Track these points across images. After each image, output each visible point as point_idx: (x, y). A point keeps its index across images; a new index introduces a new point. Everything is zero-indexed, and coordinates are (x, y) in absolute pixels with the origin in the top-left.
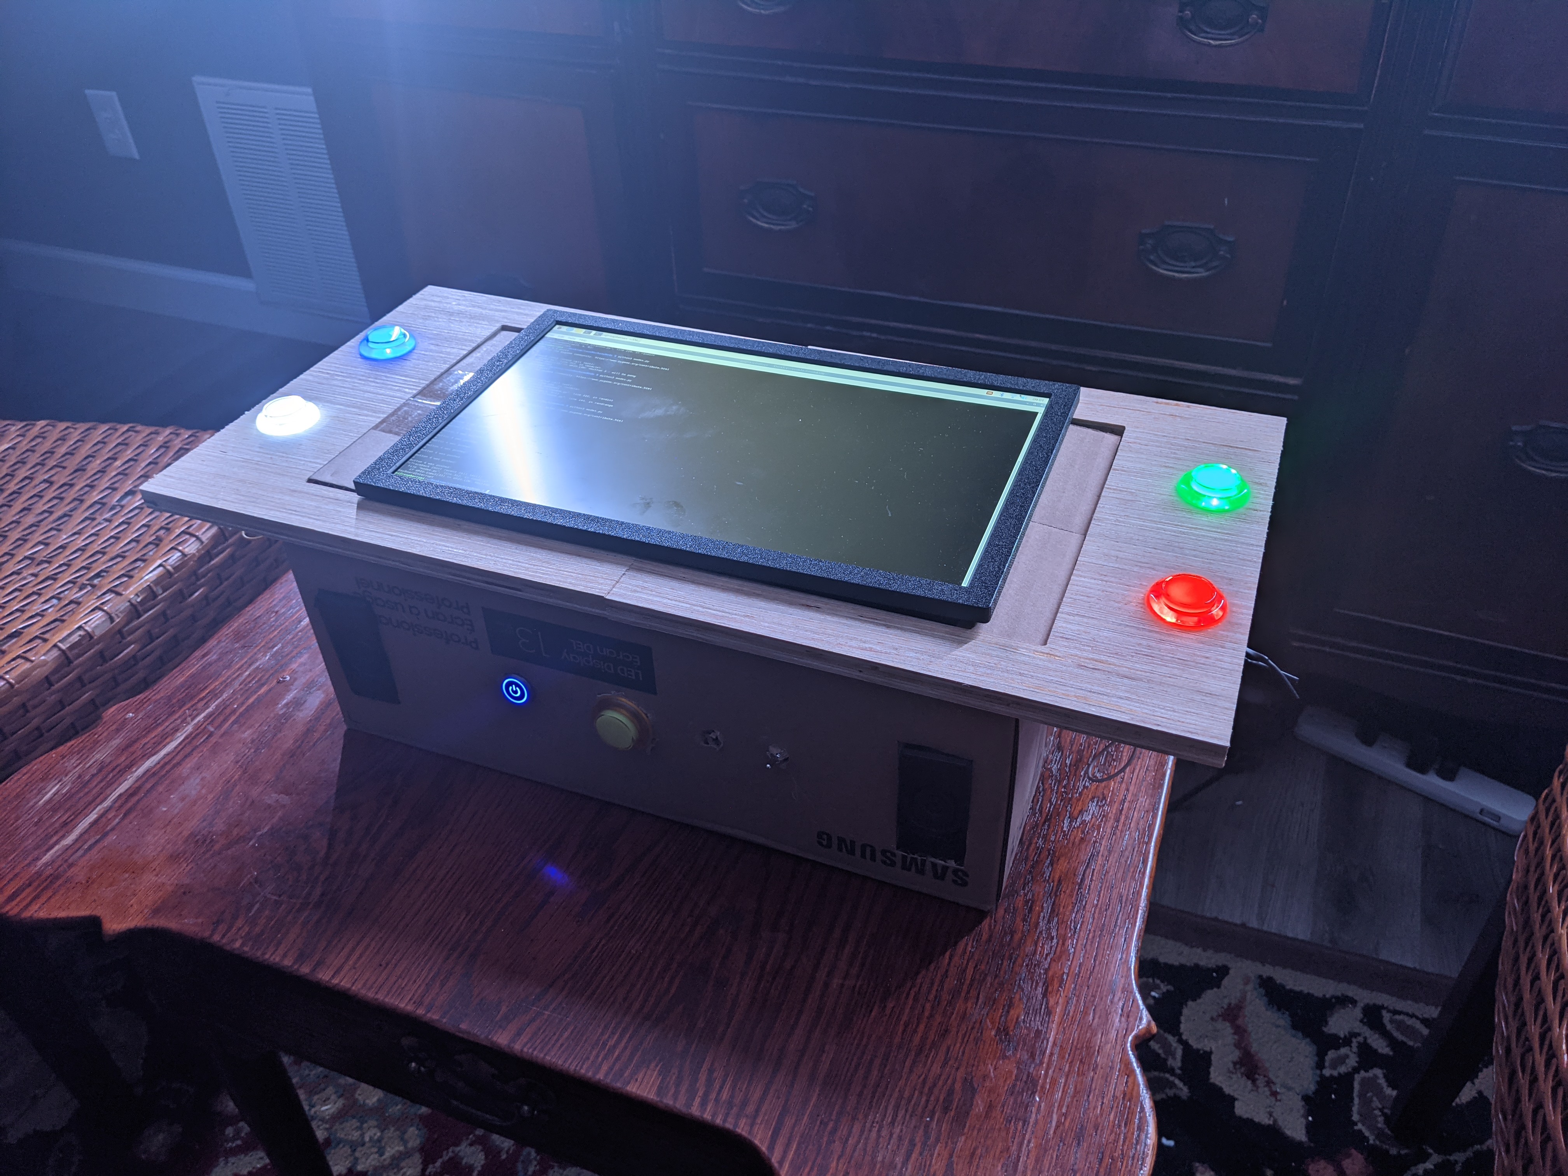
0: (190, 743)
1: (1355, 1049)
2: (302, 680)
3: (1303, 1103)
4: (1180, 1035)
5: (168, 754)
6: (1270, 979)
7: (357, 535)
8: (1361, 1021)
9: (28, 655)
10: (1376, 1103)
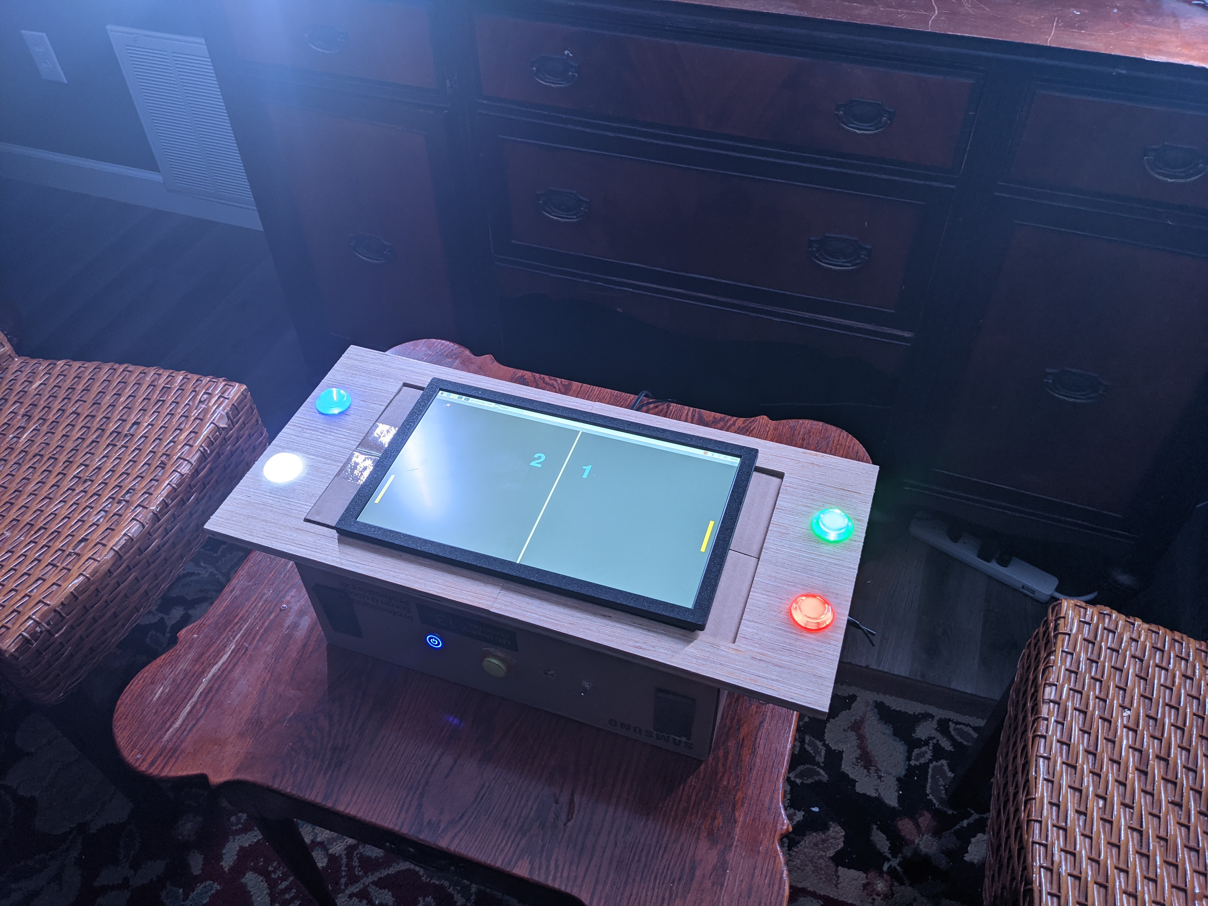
0: (234, 656)
1: (931, 748)
2: (296, 608)
3: (897, 783)
4: (824, 741)
5: (224, 663)
6: (882, 703)
7: (342, 564)
8: (936, 729)
9: (94, 557)
10: (941, 782)
